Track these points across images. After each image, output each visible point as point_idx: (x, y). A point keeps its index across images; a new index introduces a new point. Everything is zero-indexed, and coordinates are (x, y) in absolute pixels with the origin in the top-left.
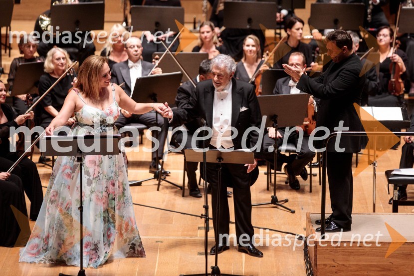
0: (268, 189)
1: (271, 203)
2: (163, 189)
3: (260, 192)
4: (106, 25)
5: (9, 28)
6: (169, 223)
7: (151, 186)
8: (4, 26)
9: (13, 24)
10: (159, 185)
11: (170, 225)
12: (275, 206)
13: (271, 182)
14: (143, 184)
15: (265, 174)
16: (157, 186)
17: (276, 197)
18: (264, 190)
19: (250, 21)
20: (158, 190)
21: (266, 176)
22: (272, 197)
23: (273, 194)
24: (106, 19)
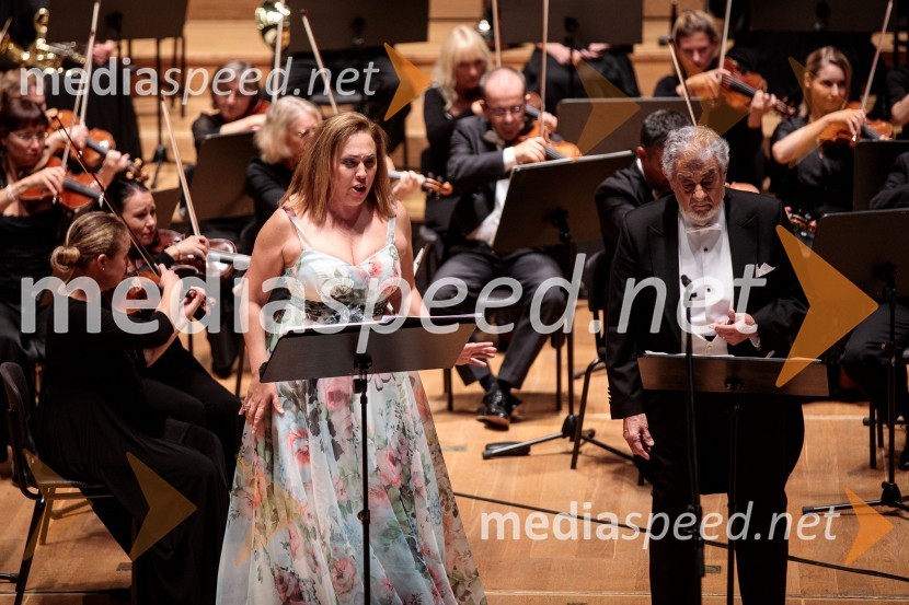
0: (873, 464)
1: (882, 504)
2: (587, 463)
3: (850, 474)
4: (434, 30)
5: (180, 42)
6: (603, 556)
7: (556, 457)
8: (169, 36)
9: (191, 30)
10: (576, 453)
11: (605, 560)
12: (891, 509)
13: (881, 445)
14: (534, 450)
15: (865, 423)
16: (570, 457)
17: (895, 486)
18: (863, 469)
19: (822, 11)
20: (573, 466)
21: (867, 429)
22: (884, 485)
23: (887, 479)
24: (433, 13)
